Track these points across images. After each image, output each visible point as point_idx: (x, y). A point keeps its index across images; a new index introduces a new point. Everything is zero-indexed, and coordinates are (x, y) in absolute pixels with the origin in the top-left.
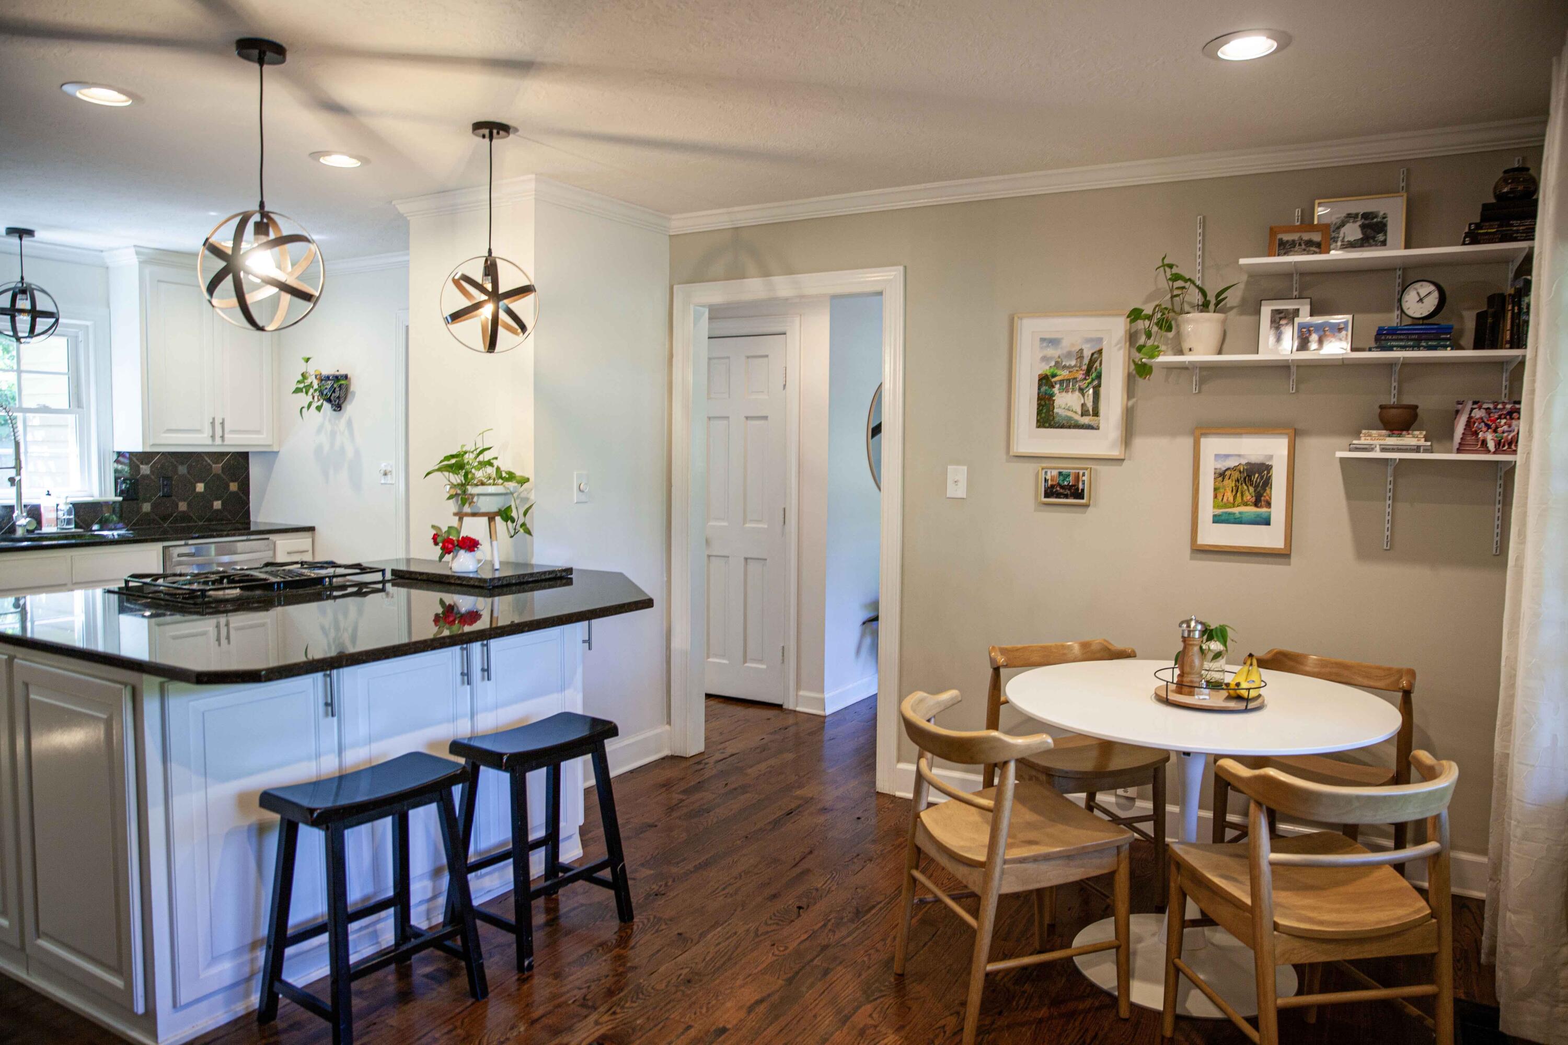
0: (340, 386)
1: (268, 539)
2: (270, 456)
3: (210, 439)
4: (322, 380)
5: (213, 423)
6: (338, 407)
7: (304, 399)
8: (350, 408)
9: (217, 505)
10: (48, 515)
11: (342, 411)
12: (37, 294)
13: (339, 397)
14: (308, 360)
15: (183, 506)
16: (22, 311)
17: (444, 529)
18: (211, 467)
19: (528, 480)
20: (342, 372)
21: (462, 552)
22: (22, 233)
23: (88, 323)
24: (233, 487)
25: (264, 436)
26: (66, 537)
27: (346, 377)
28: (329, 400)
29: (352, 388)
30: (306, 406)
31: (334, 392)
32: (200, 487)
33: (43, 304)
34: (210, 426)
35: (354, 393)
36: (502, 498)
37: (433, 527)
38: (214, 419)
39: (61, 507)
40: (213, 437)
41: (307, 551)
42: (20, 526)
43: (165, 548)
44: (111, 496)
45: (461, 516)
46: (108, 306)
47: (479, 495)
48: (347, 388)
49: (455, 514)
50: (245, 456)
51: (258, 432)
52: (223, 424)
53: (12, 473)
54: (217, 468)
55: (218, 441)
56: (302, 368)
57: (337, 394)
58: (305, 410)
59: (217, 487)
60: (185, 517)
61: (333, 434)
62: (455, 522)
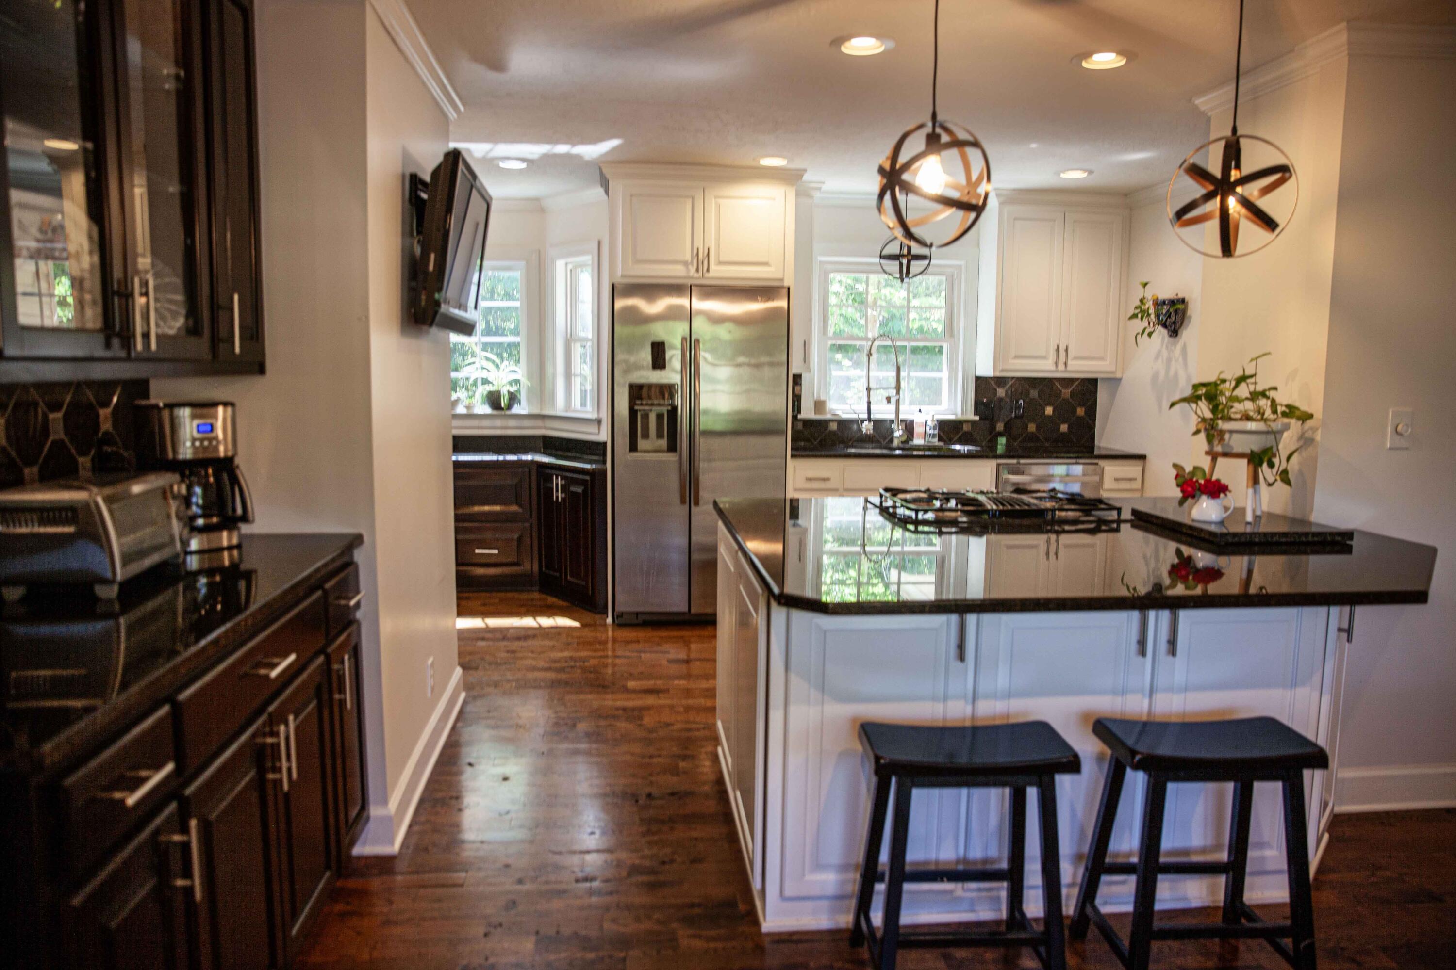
0: (1176, 311)
1: (1097, 464)
2: (1115, 382)
3: (1054, 365)
4: (1158, 305)
5: (1057, 350)
6: (1174, 332)
7: (1139, 325)
8: (1187, 334)
9: (1064, 428)
10: (918, 430)
11: (1179, 336)
13: (1174, 323)
14: (1145, 285)
15: (1032, 428)
17: (1188, 469)
18: (1061, 391)
19: (1311, 416)
20: (1181, 296)
21: (1204, 498)
23: (962, 263)
24: (1081, 411)
25: (1107, 362)
26: (929, 448)
27: (1183, 301)
28: (1165, 326)
29: (1189, 313)
30: (1141, 332)
31: (1169, 316)
32: (1049, 410)
34: (1055, 353)
35: (1190, 317)
36: (1264, 437)
37: (1175, 466)
38: (1058, 346)
39: (929, 423)
40: (1057, 363)
41: (1135, 479)
42: (896, 437)
43: (998, 465)
44: (971, 416)
45: (1214, 457)
46: (978, 245)
47: (1231, 432)
48: (1184, 312)
49: (1207, 453)
50: (1094, 382)
51: (1102, 359)
52: (1066, 351)
53: (893, 392)
54: (1066, 393)
55: (1062, 367)
56: (1140, 293)
57: (1173, 319)
58: (1139, 336)
59: (1065, 411)
60: (1033, 437)
61: (1169, 360)
62: (1205, 463)
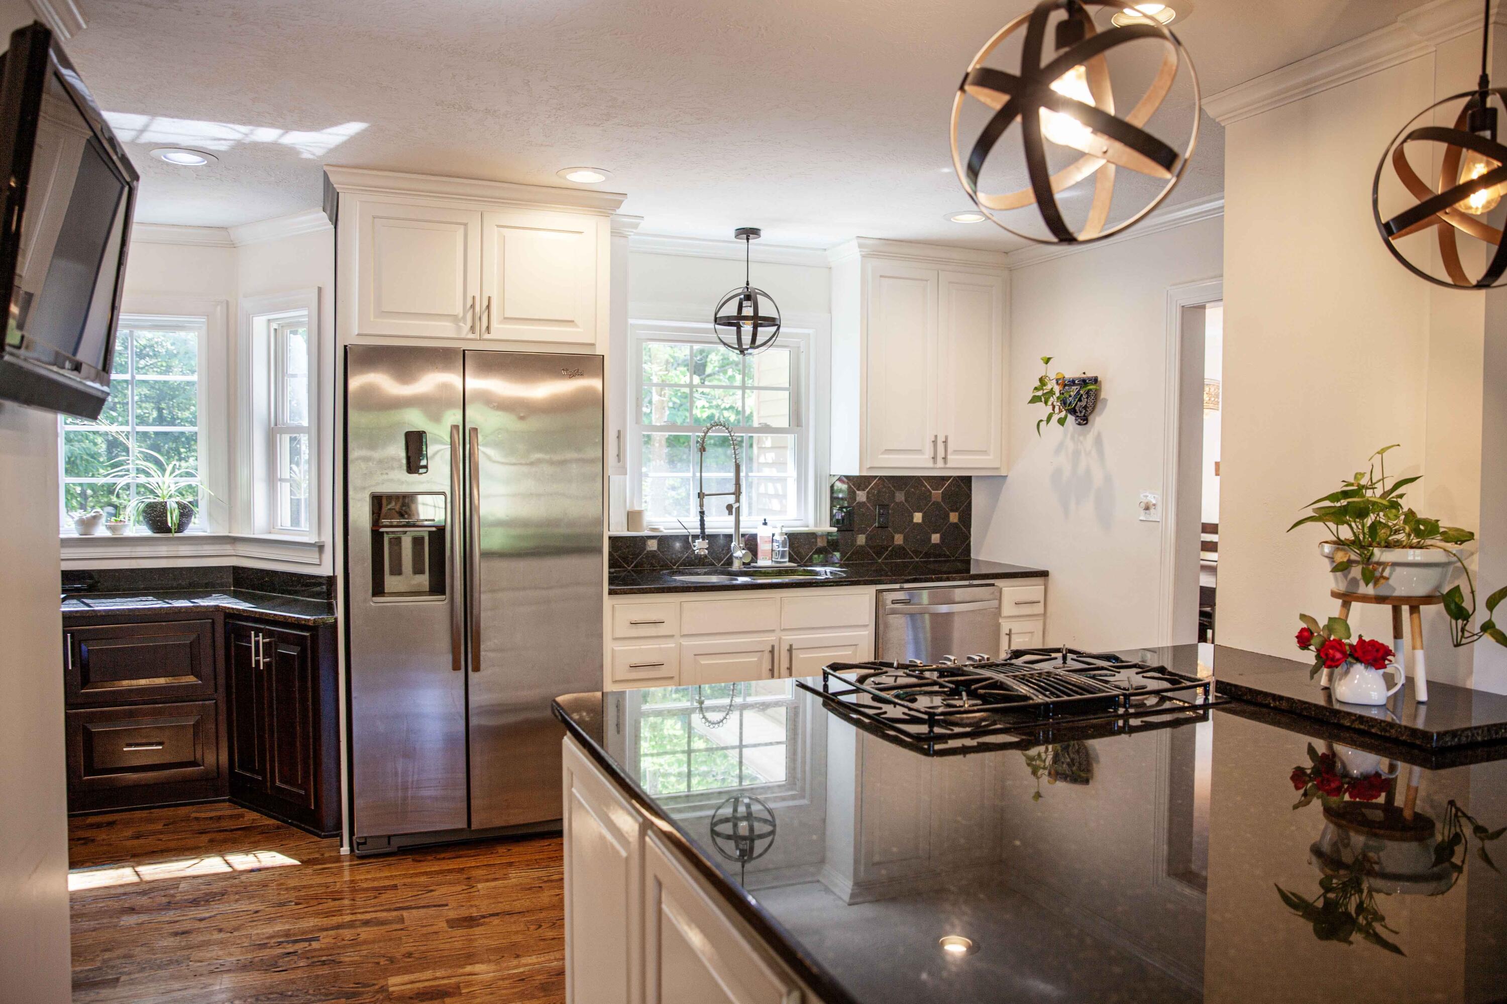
0: (1088, 393)
1: (993, 585)
2: (997, 480)
3: (932, 460)
4: (1065, 385)
5: (935, 442)
6: (1084, 420)
7: (1042, 410)
8: (1100, 421)
9: (936, 538)
10: (764, 547)
11: (1089, 424)
12: (760, 298)
13: (1085, 407)
14: (1047, 361)
15: (899, 539)
16: (746, 318)
17: (1322, 622)
18: (931, 492)
19: (1471, 536)
20: (1090, 374)
21: (1359, 668)
22: (749, 233)
23: (811, 331)
24: (954, 517)
25: (991, 457)
26: (780, 573)
27: (1095, 380)
28: (1073, 411)
29: (1103, 395)
30: (1045, 418)
31: (1080, 400)
32: (918, 517)
33: (766, 309)
34: (932, 444)
35: (1105, 400)
37: (1303, 617)
38: (936, 436)
39: (777, 537)
40: (934, 458)
41: (1039, 602)
42: (737, 558)
43: (879, 592)
44: (826, 527)
45: (1347, 598)
46: (831, 313)
47: (1395, 564)
48: (1097, 393)
49: (1335, 595)
50: (967, 481)
51: (985, 452)
52: (945, 442)
53: (731, 499)
54: (937, 494)
55: (940, 463)
56: (1040, 370)
57: (1083, 403)
58: (1043, 424)
59: (936, 519)
60: (900, 551)
61: (1076, 454)
62: (1334, 608)
